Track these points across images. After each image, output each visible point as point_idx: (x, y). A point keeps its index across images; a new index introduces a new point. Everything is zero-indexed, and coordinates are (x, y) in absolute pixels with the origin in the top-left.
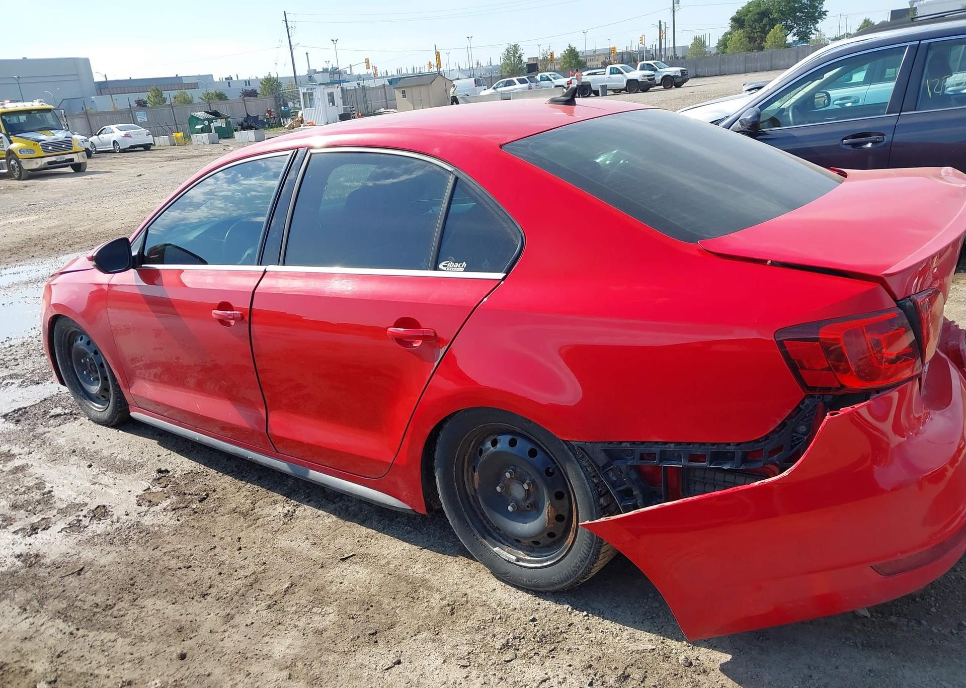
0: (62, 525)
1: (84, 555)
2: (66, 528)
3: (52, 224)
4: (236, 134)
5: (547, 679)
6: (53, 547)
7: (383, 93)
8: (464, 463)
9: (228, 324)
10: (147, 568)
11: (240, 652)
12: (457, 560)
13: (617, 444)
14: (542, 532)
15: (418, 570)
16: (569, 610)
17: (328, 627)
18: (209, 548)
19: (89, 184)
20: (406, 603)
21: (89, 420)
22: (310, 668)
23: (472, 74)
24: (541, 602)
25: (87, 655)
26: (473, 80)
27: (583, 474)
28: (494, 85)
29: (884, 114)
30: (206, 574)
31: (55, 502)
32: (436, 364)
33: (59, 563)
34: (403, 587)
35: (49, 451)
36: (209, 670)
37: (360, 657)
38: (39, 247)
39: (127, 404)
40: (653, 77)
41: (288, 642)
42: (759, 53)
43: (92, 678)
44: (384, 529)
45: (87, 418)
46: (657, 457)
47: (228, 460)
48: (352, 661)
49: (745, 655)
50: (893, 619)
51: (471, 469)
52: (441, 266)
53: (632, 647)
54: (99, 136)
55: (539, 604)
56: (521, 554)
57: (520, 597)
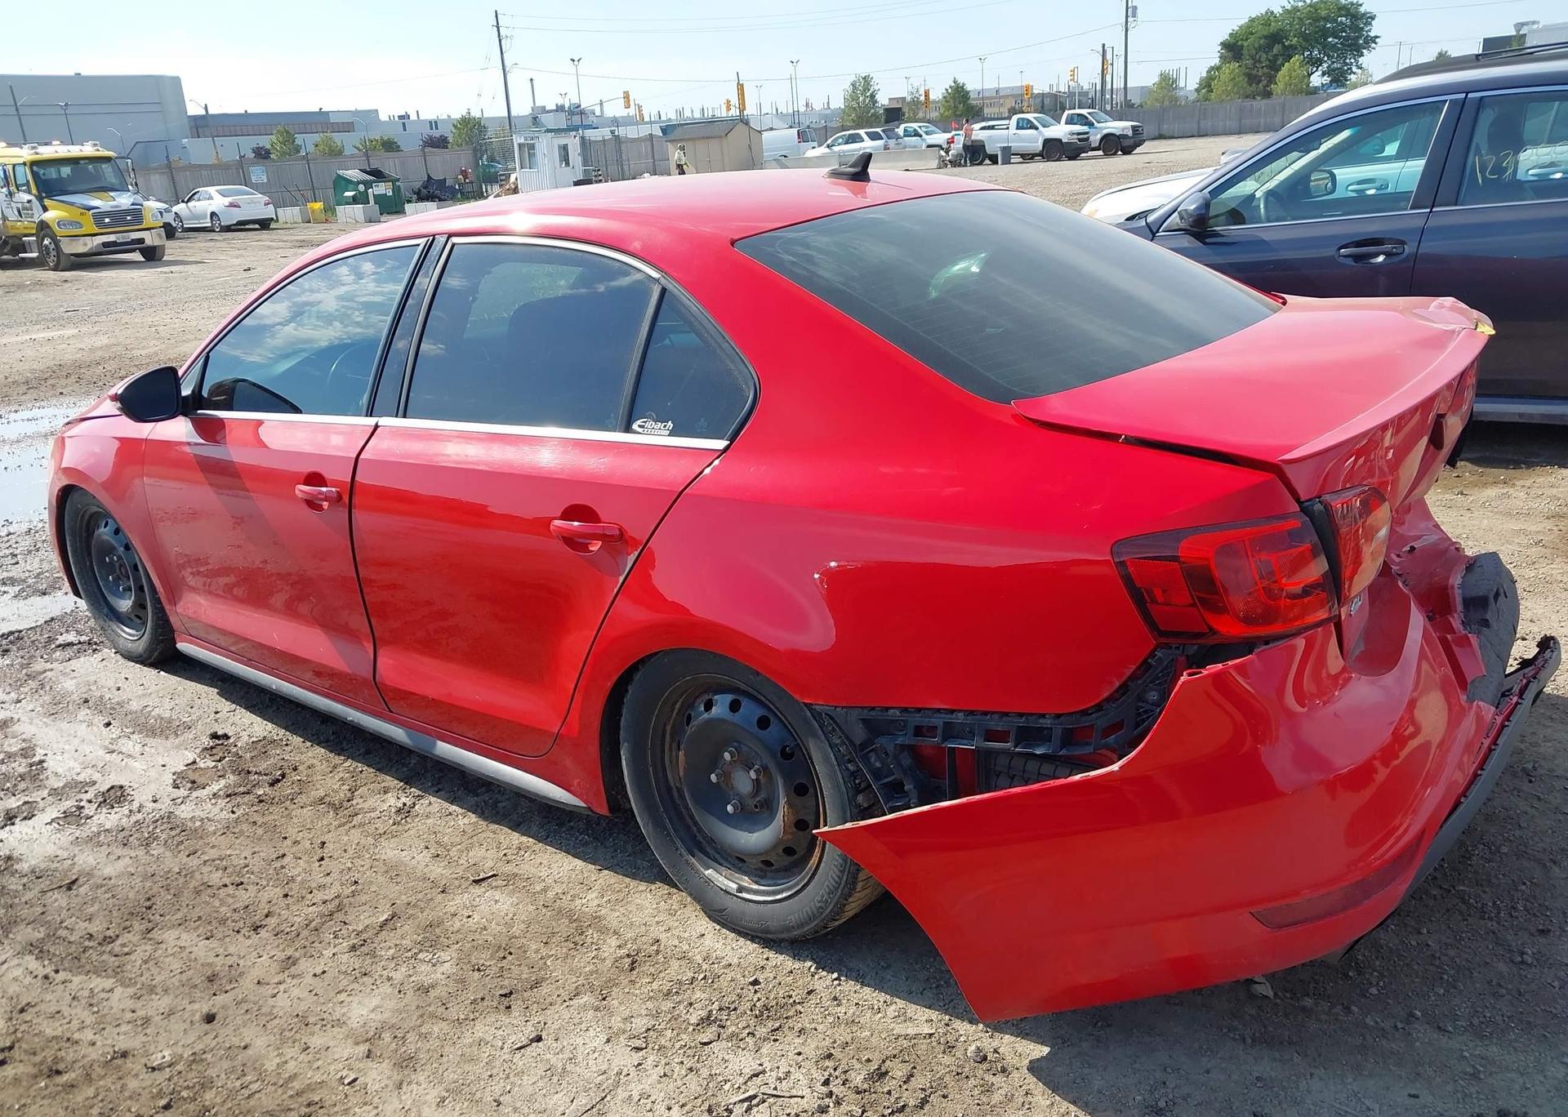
0: (53, 813)
1: (80, 860)
2: (58, 818)
3: (98, 344)
4: (407, 206)
5: (761, 1073)
6: (35, 846)
7: (649, 150)
8: (664, 736)
9: (319, 508)
10: (175, 883)
11: (298, 1015)
12: (653, 888)
13: (882, 711)
14: (775, 847)
15: (590, 901)
16: (812, 969)
17: (439, 981)
18: (275, 856)
19: (167, 280)
20: (565, 950)
21: (116, 653)
22: (401, 1043)
23: (797, 121)
24: (771, 955)
25: (66, 1011)
26: (794, 131)
27: (833, 758)
28: (829, 142)
29: (1406, 209)
30: (265, 896)
31: (47, 778)
32: (621, 579)
33: (41, 871)
34: (564, 927)
35: (47, 698)
36: (247, 1040)
37: (481, 1030)
38: (73, 379)
39: (173, 631)
40: (1086, 136)
41: (375, 1002)
42: (1264, 101)
43: (68, 1045)
44: (548, 837)
45: (114, 651)
46: (939, 731)
47: (323, 722)
48: (468, 1034)
49: (1070, 1048)
50: (1308, 1002)
51: (675, 746)
52: (635, 427)
53: (899, 1029)
54: (189, 204)
55: (767, 959)
56: (746, 882)
57: (741, 948)
